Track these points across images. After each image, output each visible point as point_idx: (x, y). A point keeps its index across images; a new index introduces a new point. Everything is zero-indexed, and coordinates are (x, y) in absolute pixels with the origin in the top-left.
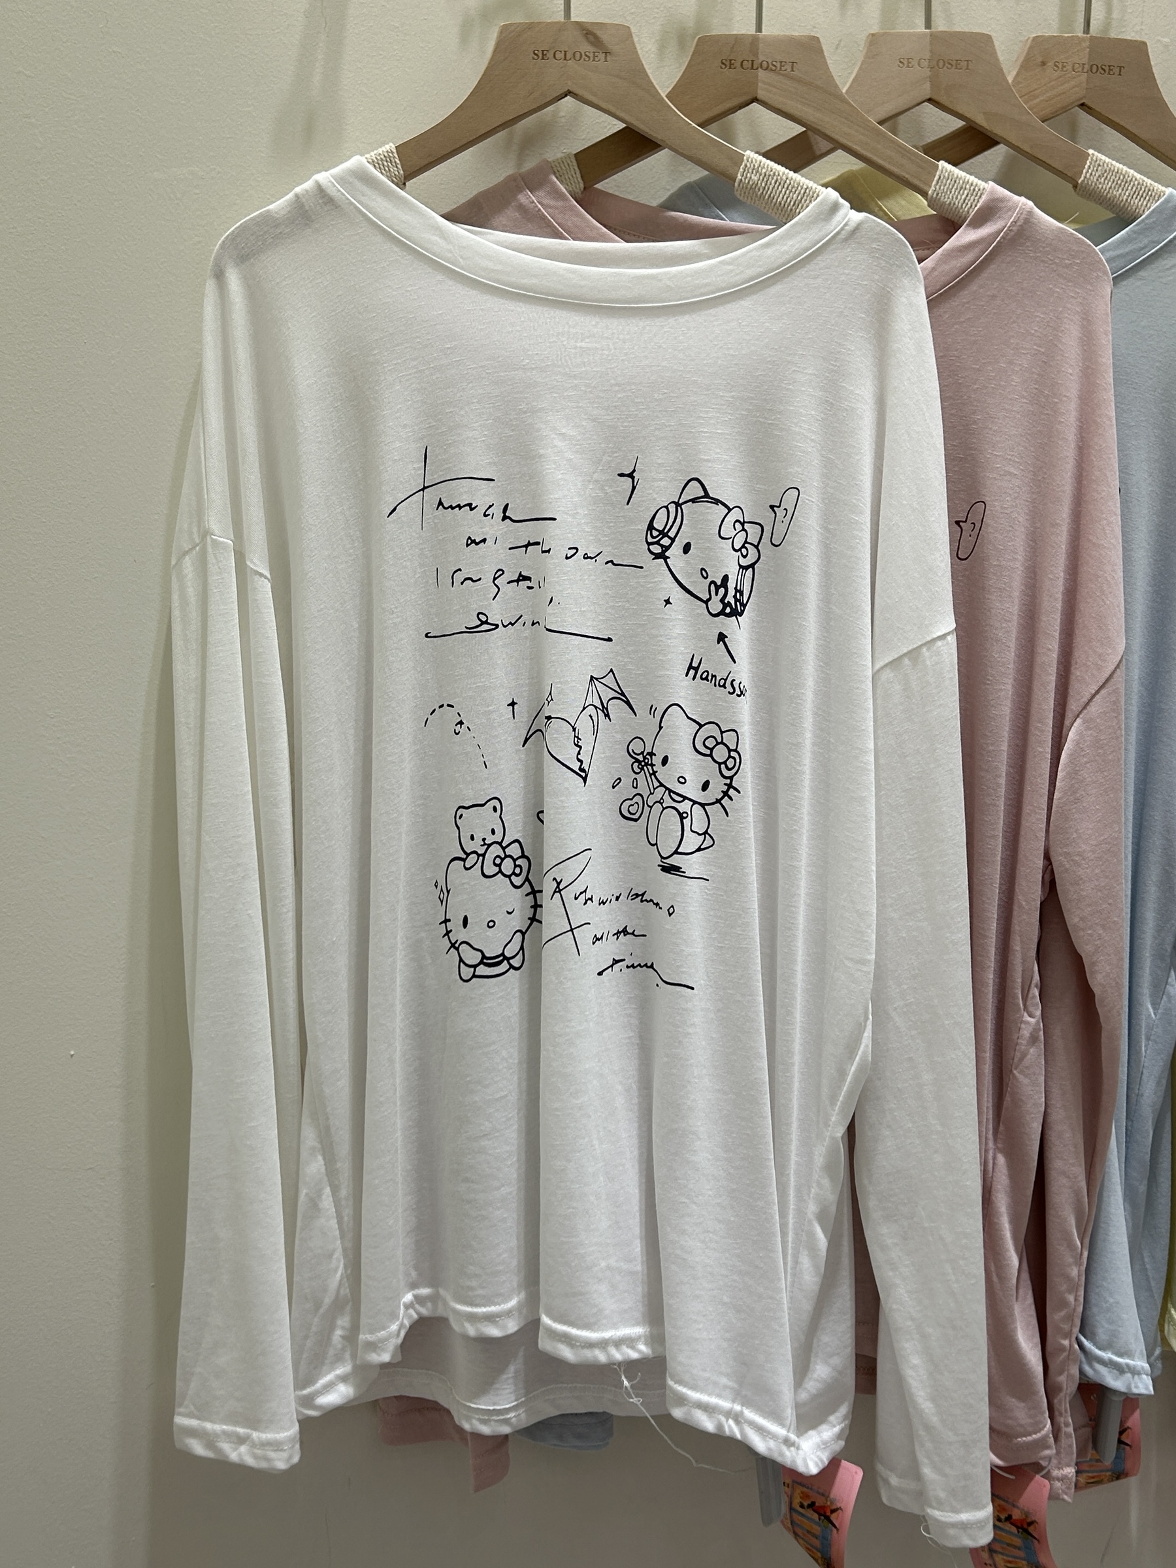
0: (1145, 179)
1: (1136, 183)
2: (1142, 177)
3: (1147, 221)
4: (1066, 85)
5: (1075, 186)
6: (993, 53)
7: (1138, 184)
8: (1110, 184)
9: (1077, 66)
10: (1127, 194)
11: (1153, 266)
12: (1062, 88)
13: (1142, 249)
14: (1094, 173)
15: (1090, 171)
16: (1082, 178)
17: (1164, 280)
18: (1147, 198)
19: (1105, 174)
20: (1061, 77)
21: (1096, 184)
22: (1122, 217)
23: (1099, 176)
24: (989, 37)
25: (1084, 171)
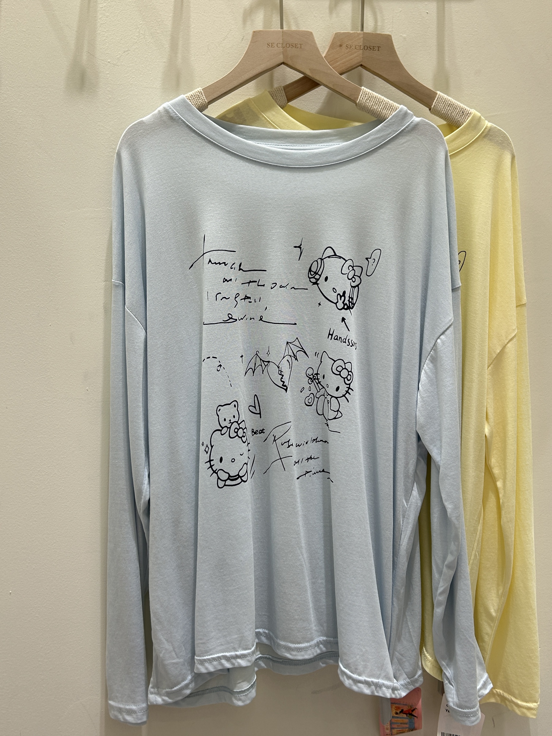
0: (390, 101)
1: (385, 102)
2: (388, 100)
3: (390, 121)
4: (352, 56)
5: (356, 104)
6: (313, 41)
7: (386, 103)
8: (372, 103)
9: (357, 46)
10: (380, 108)
11: (394, 143)
12: (351, 57)
13: (389, 134)
14: (364, 98)
15: (362, 97)
16: (358, 100)
17: (400, 150)
18: (391, 110)
19: (370, 98)
20: (349, 52)
21: (365, 103)
22: (379, 119)
23: (367, 99)
24: (311, 33)
25: (359, 97)
